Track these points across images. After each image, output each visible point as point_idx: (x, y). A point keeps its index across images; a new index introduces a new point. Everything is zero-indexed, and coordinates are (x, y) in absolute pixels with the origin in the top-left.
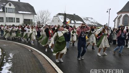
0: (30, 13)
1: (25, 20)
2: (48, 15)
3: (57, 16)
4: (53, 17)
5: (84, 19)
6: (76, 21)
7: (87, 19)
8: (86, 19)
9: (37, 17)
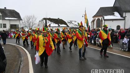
0: (16, 19)
1: (11, 25)
2: (34, 19)
3: (42, 21)
4: (39, 22)
5: (68, 22)
6: (60, 25)
7: (71, 22)
8: (69, 22)
9: (24, 22)
